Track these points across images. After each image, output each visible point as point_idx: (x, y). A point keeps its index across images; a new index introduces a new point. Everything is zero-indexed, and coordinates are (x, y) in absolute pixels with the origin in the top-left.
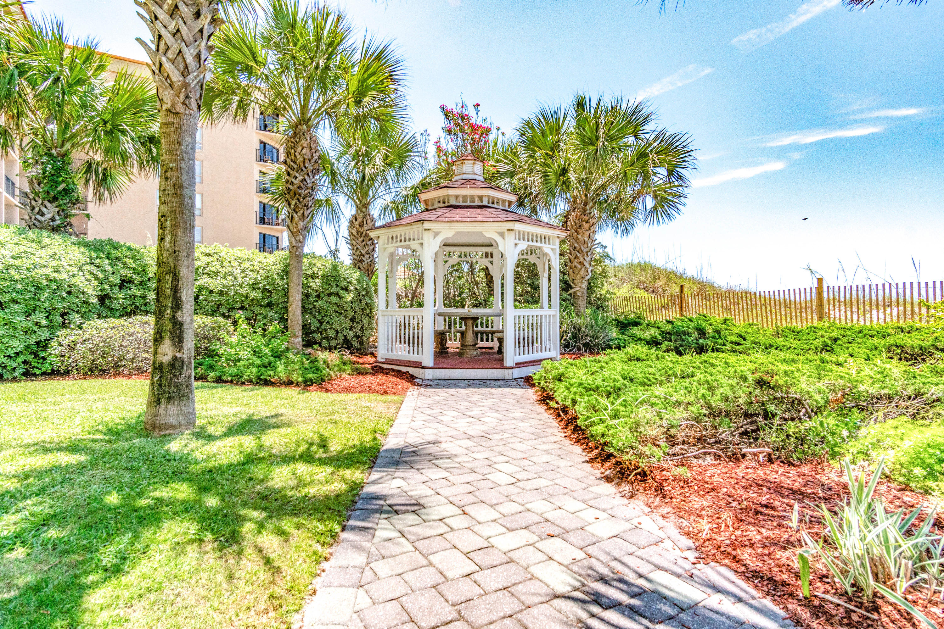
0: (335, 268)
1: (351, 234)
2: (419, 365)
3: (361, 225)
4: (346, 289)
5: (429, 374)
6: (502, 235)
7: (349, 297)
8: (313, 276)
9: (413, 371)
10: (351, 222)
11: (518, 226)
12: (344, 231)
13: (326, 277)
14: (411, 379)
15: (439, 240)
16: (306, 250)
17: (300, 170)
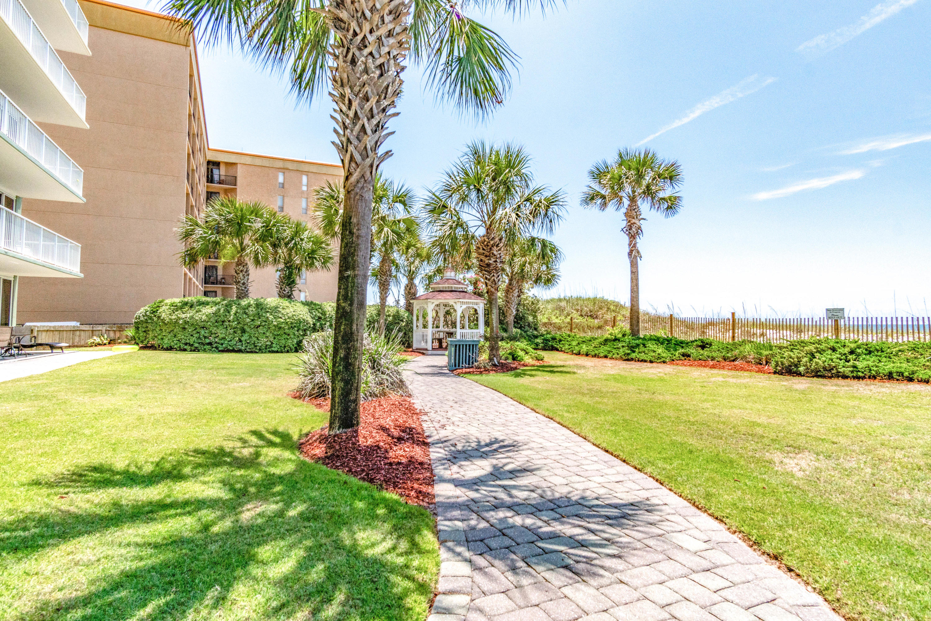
0: (398, 312)
1: (405, 293)
2: (426, 350)
3: (410, 289)
4: (402, 321)
5: (430, 352)
6: (455, 303)
7: (404, 324)
8: (389, 316)
9: (424, 352)
10: (406, 288)
11: (461, 300)
12: (402, 292)
13: (394, 316)
14: (423, 354)
15: (434, 305)
16: (387, 304)
17: (384, 275)
